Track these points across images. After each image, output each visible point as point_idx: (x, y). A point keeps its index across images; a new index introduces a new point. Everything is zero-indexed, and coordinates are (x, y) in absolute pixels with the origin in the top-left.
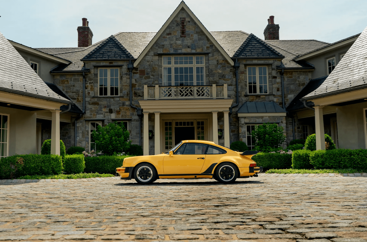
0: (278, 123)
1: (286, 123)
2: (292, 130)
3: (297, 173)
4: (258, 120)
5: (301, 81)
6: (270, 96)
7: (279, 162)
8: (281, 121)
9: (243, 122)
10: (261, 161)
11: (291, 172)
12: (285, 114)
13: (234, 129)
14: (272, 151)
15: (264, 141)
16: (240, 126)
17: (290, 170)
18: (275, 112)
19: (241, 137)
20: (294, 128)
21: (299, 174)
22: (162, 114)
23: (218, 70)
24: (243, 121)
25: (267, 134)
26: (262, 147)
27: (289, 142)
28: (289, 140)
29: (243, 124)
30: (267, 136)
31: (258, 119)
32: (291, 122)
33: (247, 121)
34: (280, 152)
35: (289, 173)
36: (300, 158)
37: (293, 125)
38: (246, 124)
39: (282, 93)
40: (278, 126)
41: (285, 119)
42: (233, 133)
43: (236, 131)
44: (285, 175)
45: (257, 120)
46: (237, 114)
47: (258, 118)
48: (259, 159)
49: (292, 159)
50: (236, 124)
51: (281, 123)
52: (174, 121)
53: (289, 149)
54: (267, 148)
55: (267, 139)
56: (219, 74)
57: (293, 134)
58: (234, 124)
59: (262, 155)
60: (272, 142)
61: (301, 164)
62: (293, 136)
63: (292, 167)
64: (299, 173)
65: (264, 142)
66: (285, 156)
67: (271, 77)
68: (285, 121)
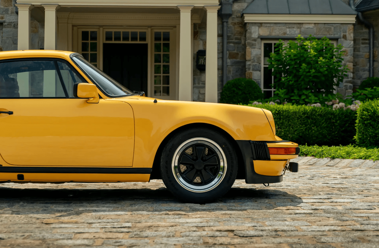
0: (336, 39)
1: (355, 40)
2: (368, 57)
3: (361, 158)
4: (290, 31)
7: (327, 127)
8: (342, 34)
9: (255, 35)
10: (282, 123)
11: (348, 155)
12: (352, 19)
13: (235, 52)
14: (313, 101)
15: (297, 77)
16: (249, 43)
17: (349, 148)
18: (330, 12)
19: (249, 69)
20: (373, 51)
21: (367, 161)
22: (61, 10)
24: (255, 32)
25: (304, 61)
26: (293, 91)
27: (359, 82)
28: (359, 79)
29: (255, 40)
30: (304, 65)
31: (289, 28)
32: (366, 36)
33: (264, 32)
34: (333, 104)
35: (343, 158)
36: (375, 121)
37: (369, 44)
38: (262, 39)
40: (335, 46)
41: (352, 31)
42: (234, 60)
43: (239, 56)
44: (332, 162)
45: (288, 30)
46: (242, 16)
47: (290, 26)
48: (280, 119)
49: (357, 121)
50: (240, 39)
51: (342, 39)
52: (101, 29)
53: (356, 98)
54: (304, 94)
55: (305, 73)
57: (368, 64)
58: (236, 39)
59: (285, 111)
60: (315, 80)
61: (376, 134)
62: (369, 71)
63: (353, 143)
64: (365, 159)
65: (295, 81)
66: (342, 114)
68: (352, 35)
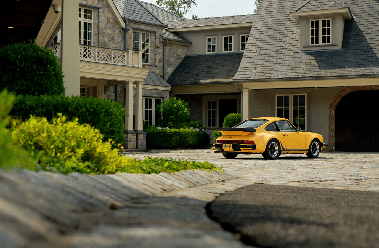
0: (163, 98)
5: (179, 55)
6: (153, 67)
8: (165, 95)
12: (169, 89)
18: (162, 85)
23: (108, 30)
39: (163, 65)
41: (169, 94)
51: (165, 98)
56: (109, 34)
67: (153, 46)
68: (169, 96)
